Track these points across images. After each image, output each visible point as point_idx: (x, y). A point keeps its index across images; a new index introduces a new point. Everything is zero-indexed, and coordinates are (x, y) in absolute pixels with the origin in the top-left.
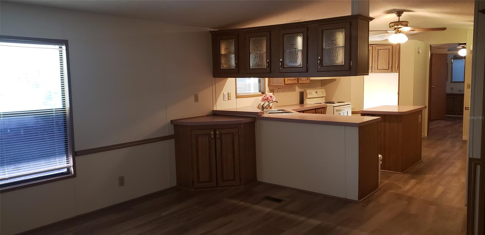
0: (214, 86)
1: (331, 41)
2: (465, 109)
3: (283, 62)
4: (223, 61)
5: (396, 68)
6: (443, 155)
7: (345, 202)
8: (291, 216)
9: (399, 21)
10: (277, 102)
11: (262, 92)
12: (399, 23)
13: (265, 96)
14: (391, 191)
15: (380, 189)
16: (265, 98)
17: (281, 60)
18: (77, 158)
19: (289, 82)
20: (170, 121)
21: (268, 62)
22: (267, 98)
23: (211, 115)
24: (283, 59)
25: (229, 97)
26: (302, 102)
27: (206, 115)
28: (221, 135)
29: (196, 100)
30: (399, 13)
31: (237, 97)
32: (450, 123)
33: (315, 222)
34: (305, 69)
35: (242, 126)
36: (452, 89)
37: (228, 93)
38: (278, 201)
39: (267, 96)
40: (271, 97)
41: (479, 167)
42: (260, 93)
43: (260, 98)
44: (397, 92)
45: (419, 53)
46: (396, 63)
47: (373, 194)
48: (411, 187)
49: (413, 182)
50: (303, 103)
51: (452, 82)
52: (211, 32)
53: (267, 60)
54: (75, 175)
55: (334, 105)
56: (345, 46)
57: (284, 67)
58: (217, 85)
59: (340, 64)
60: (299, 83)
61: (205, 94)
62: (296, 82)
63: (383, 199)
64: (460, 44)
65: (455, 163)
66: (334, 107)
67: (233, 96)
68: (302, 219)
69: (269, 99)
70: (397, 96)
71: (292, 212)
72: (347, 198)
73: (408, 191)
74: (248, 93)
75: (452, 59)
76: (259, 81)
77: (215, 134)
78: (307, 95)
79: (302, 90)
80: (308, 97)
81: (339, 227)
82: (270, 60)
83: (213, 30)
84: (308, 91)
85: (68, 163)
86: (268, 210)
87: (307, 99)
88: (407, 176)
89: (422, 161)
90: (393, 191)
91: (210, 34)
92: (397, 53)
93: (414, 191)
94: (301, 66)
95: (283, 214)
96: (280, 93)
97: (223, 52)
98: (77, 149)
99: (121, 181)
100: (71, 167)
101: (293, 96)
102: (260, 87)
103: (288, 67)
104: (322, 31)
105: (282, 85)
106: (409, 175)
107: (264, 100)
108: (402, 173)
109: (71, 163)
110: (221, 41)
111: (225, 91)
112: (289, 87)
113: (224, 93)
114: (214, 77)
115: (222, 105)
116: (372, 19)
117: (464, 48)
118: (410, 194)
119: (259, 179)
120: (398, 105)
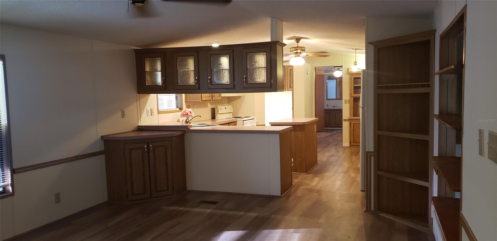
0: (138, 102)
1: (254, 62)
2: (344, 121)
3: (211, 80)
4: (148, 78)
5: (288, 87)
6: (332, 159)
7: (270, 198)
8: (231, 213)
9: (298, 47)
10: (200, 117)
11: (180, 108)
12: (297, 48)
13: (184, 112)
14: (303, 187)
15: (293, 187)
16: (184, 113)
17: (209, 78)
18: (14, 175)
19: (205, 99)
20: (100, 137)
21: (197, 79)
22: (186, 113)
23: (137, 131)
24: (211, 77)
25: (152, 112)
26: (213, 117)
27: (132, 130)
28: (154, 147)
29: (123, 115)
30: (298, 40)
31: (159, 113)
32: (329, 134)
33: (254, 214)
34: (232, 86)
35: (174, 138)
36: (328, 105)
37: (151, 109)
38: (215, 203)
39: (187, 112)
40: (191, 112)
41: (372, 158)
42: (178, 109)
43: (180, 114)
44: (292, 107)
45: (307, 74)
46: (288, 83)
47: (290, 190)
48: (317, 183)
49: (316, 179)
50: (215, 119)
51: (327, 99)
52: (135, 50)
53: (195, 78)
54: (13, 194)
55: (244, 119)
56: (266, 67)
57: (212, 84)
58: (141, 101)
59: (262, 82)
60: (213, 99)
61: (130, 110)
62: (210, 98)
63: (299, 193)
64: (335, 67)
65: (343, 164)
66: (243, 121)
67: (155, 112)
68: (241, 213)
69: (189, 114)
70: (292, 111)
71: (230, 210)
72: (271, 195)
73: (316, 186)
74: (167, 109)
75: (327, 79)
76: (177, 98)
77: (148, 147)
78: (218, 111)
79: (213, 106)
80: (219, 113)
81: (273, 216)
82: (199, 78)
83: (137, 48)
84: (219, 107)
85: (4, 182)
86: (209, 211)
87: (219, 115)
88: (310, 176)
89: (318, 164)
90: (305, 187)
91: (134, 52)
92: (289, 74)
93: (320, 185)
94: (229, 84)
95: (223, 212)
96: (196, 109)
97: (147, 69)
98: (15, 167)
99: (58, 198)
100: (8, 185)
101: (206, 112)
102: (177, 104)
103: (216, 84)
104: (247, 54)
105: (199, 101)
106: (312, 175)
107: (183, 115)
108: (306, 174)
109: (9, 181)
110: (146, 59)
111: (148, 107)
112: (203, 103)
113: (148, 109)
114: (138, 94)
115: (146, 121)
116: (285, 45)
117: (339, 70)
118: (317, 188)
119: (189, 188)
120: (293, 117)
